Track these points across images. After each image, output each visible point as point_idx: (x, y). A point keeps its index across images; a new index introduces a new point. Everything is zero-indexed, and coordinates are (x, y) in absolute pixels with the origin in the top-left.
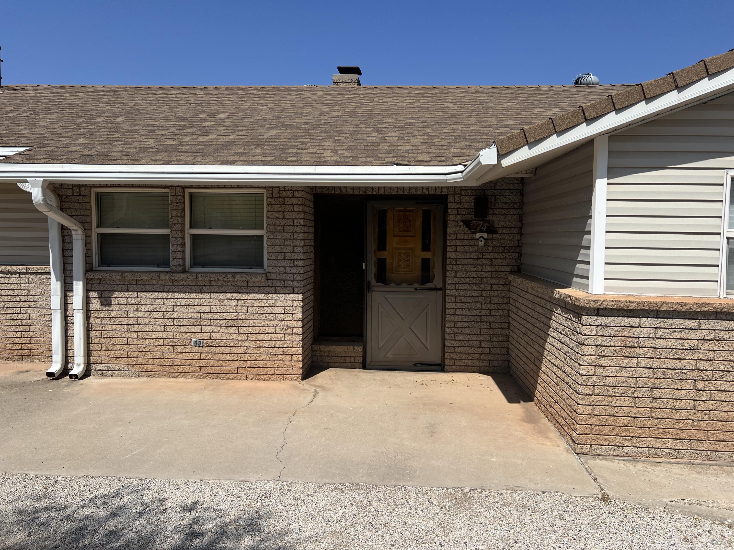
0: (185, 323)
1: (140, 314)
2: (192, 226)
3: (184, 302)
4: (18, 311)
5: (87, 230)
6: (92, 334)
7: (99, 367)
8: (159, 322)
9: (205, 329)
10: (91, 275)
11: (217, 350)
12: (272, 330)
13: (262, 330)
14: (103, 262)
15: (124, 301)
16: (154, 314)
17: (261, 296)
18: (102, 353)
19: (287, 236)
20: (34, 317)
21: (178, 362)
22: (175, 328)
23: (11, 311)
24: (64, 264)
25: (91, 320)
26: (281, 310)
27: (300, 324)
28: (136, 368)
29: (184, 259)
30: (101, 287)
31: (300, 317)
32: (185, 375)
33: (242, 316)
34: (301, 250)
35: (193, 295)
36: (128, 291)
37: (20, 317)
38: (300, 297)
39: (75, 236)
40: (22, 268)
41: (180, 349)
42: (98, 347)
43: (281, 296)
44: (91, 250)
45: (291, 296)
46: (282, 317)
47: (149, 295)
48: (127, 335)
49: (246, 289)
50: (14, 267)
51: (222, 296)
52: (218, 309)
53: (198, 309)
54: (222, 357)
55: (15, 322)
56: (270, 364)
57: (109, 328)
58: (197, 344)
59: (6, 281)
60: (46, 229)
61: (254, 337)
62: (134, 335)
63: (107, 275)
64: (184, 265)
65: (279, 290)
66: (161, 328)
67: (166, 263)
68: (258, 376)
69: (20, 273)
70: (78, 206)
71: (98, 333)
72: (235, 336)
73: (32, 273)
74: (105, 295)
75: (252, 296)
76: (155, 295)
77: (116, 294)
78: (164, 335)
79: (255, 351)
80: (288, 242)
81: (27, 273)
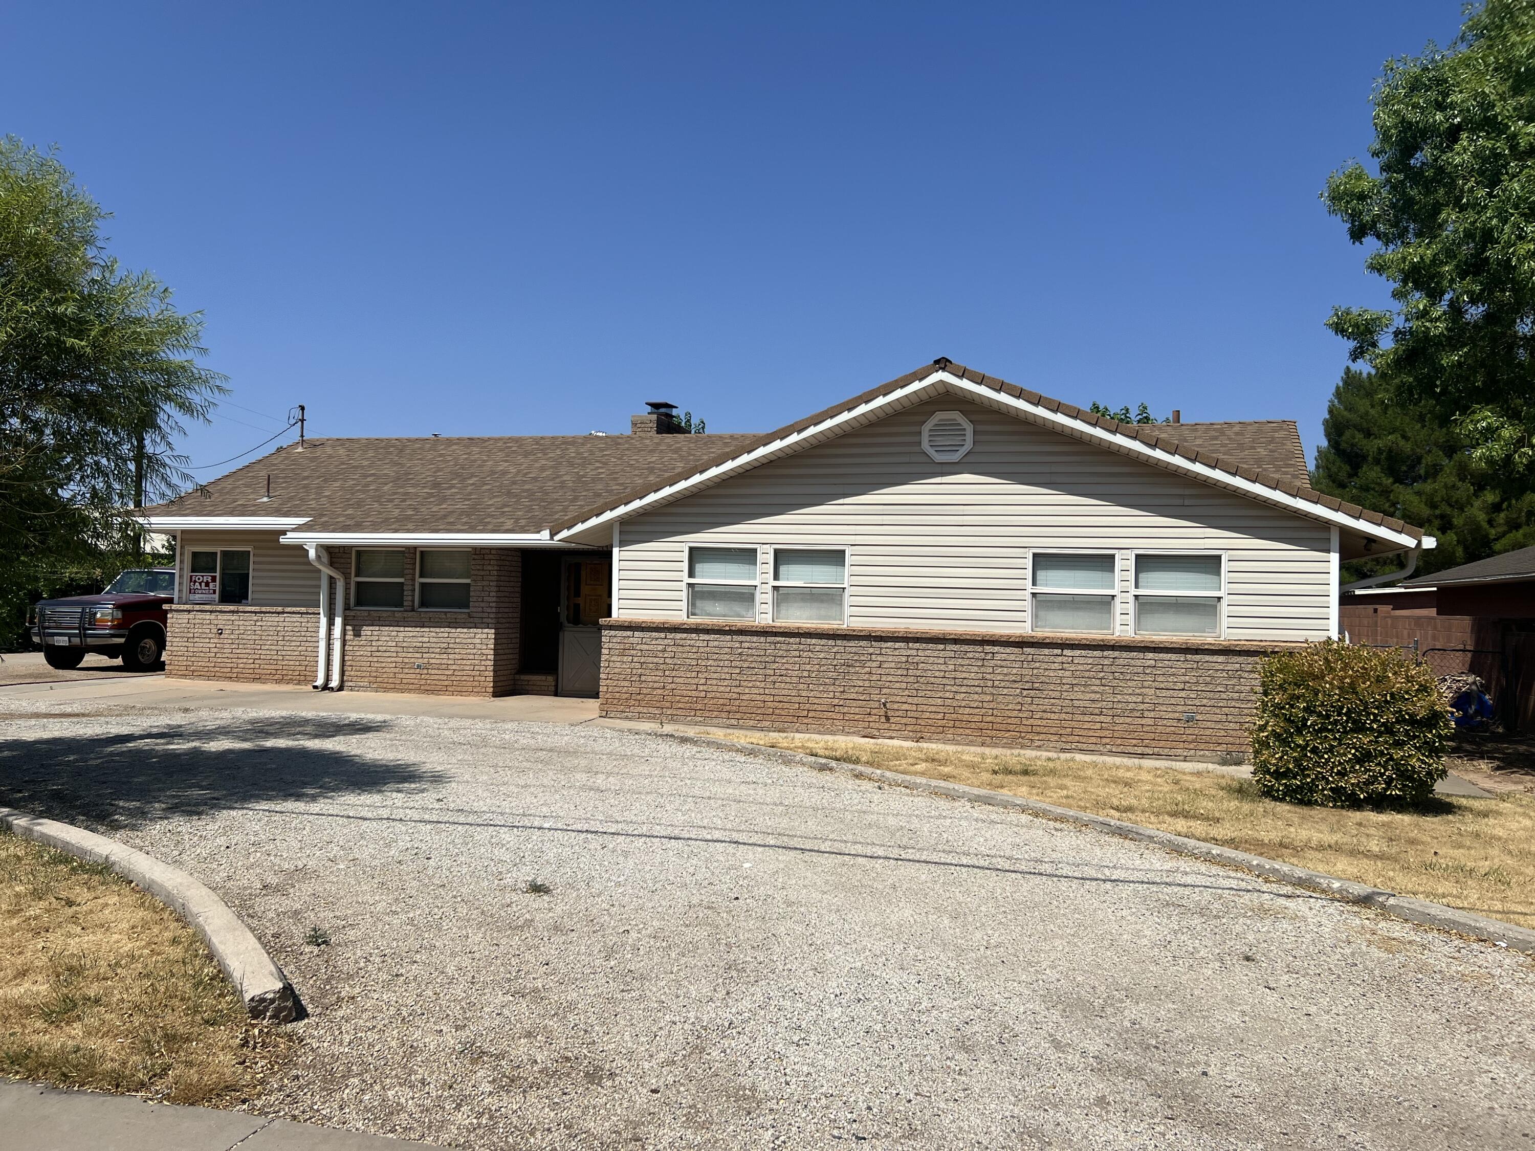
0: (411, 650)
1: (380, 643)
2: (421, 576)
3: (411, 634)
4: (298, 644)
5: (347, 577)
6: (346, 658)
7: (350, 684)
8: (393, 649)
9: (425, 655)
10: (348, 613)
11: (433, 672)
12: (471, 657)
13: (465, 657)
14: (359, 603)
15: (369, 633)
16: (390, 644)
17: (465, 630)
18: (353, 673)
19: (485, 583)
20: (309, 649)
21: (404, 681)
22: (404, 655)
23: (293, 644)
24: (330, 604)
25: (347, 648)
26: (478, 641)
27: (492, 652)
28: (375, 686)
29: (413, 601)
30: (355, 623)
31: (492, 646)
32: (410, 691)
33: (451, 646)
34: (494, 594)
35: (418, 629)
36: (373, 625)
37: (300, 648)
38: (493, 631)
39: (338, 583)
40: (303, 610)
41: (406, 671)
42: (350, 668)
43: (480, 630)
44: (349, 594)
45: (486, 630)
46: (479, 646)
47: (387, 628)
48: (370, 659)
49: (455, 625)
50: (298, 609)
51: (438, 630)
52: (435, 640)
53: (420, 639)
54: (437, 677)
55: (296, 653)
56: (469, 684)
57: (358, 654)
58: (419, 667)
59: (291, 620)
60: (320, 579)
61: (459, 662)
62: (375, 659)
63: (358, 613)
64: (413, 606)
65: (478, 625)
66: (395, 654)
67: (401, 605)
68: (460, 693)
69: (302, 613)
70: (342, 561)
71: (351, 658)
72: (445, 661)
73: (310, 614)
74: (357, 628)
75: (458, 630)
76: (391, 628)
77: (365, 628)
78: (396, 659)
79: (459, 673)
80: (486, 588)
81: (307, 613)
